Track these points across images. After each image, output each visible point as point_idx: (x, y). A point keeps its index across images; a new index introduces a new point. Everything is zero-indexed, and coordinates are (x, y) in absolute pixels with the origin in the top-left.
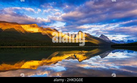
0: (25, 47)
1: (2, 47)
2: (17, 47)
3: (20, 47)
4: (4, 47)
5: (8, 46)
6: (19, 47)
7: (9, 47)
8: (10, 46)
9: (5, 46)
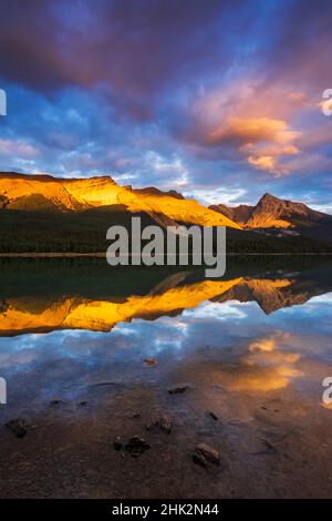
0: (74, 255)
1: (4, 255)
2: (51, 255)
3: (60, 255)
4: (11, 255)
5: (25, 251)
6: (56, 255)
7: (25, 255)
8: (30, 251)
9: (14, 252)
